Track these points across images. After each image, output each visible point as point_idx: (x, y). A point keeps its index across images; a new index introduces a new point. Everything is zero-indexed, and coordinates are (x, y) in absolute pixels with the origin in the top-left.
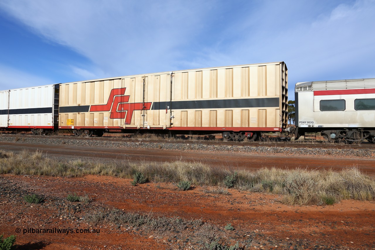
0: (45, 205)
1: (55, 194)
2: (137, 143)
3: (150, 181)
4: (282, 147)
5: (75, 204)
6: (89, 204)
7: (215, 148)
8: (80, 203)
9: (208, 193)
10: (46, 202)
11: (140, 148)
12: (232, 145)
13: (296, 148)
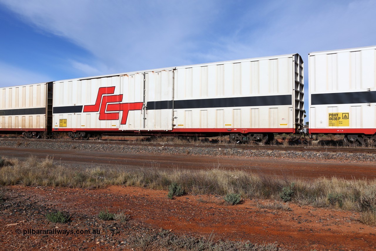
0: (73, 225)
1: (81, 210)
2: (160, 148)
3: (188, 193)
4: (333, 152)
5: (110, 223)
6: (126, 224)
7: (253, 153)
8: (115, 222)
9: (263, 208)
10: (73, 221)
11: (164, 154)
12: (272, 150)
13: (352, 154)
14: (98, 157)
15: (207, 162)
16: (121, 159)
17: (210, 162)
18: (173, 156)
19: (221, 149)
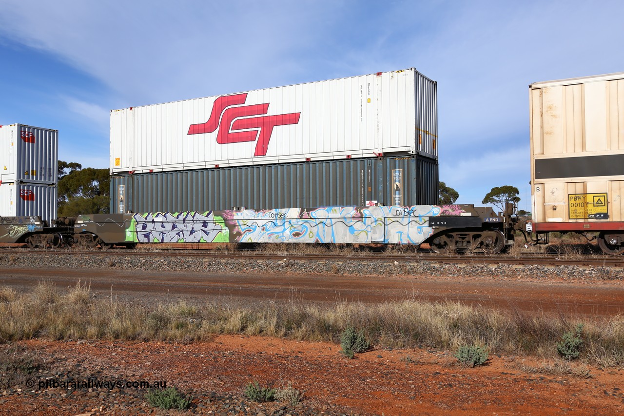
3: (373, 347)
4: (616, 265)
7: (460, 269)
8: (281, 404)
10: (199, 406)
11: (290, 273)
12: (495, 263)
15: (380, 288)
19: (398, 263)
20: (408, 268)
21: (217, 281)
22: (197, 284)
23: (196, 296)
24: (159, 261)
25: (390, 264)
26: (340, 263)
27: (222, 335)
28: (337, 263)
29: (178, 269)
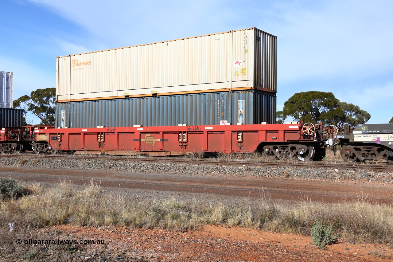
14: (154, 182)
15: (327, 190)
16: (189, 184)
17: (331, 190)
18: (265, 180)
19: (338, 170)
20: (348, 174)
21: (193, 182)
22: (177, 183)
23: (179, 193)
24: (145, 165)
25: (332, 171)
26: (289, 169)
27: (208, 226)
28: (287, 169)
29: (161, 171)
